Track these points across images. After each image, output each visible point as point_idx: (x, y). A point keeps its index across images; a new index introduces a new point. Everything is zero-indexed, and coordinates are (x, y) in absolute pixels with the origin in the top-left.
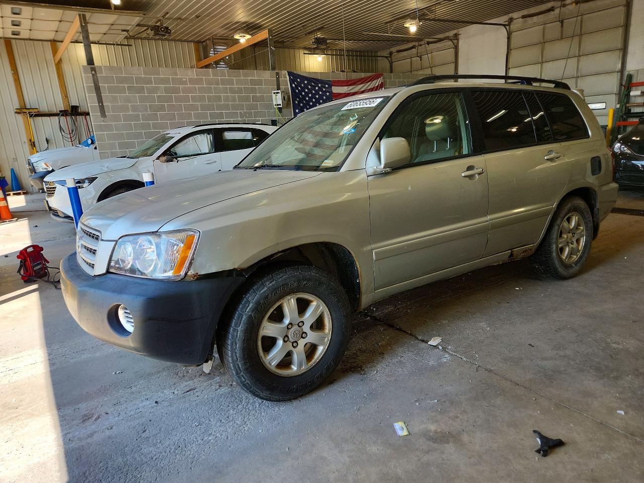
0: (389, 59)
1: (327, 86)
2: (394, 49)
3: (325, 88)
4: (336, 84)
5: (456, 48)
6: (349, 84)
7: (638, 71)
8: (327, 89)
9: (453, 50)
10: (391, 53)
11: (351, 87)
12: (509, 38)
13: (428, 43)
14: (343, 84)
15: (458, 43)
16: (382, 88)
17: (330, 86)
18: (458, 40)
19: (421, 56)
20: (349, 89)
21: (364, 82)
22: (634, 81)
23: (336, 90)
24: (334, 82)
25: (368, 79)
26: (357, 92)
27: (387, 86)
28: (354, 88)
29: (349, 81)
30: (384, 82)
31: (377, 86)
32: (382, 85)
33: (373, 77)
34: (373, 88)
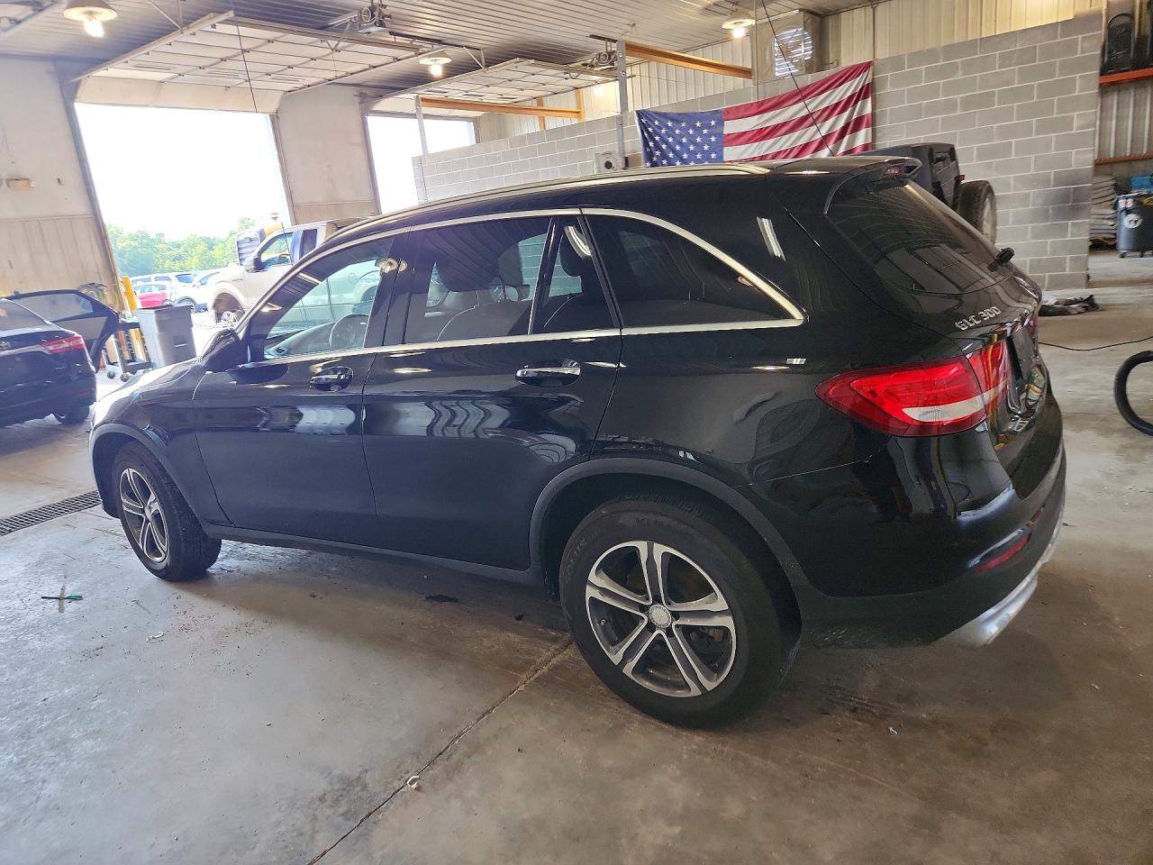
1: (713, 123)
3: (709, 127)
4: (731, 116)
6: (761, 109)
8: (713, 130)
11: (767, 116)
14: (748, 113)
16: (866, 97)
17: (720, 123)
21: (809, 94)
23: (731, 127)
24: (728, 111)
25: (822, 85)
26: (784, 124)
27: (886, 90)
28: (777, 115)
29: (763, 103)
30: (876, 81)
31: (851, 97)
32: (867, 91)
33: (838, 76)
34: (837, 104)
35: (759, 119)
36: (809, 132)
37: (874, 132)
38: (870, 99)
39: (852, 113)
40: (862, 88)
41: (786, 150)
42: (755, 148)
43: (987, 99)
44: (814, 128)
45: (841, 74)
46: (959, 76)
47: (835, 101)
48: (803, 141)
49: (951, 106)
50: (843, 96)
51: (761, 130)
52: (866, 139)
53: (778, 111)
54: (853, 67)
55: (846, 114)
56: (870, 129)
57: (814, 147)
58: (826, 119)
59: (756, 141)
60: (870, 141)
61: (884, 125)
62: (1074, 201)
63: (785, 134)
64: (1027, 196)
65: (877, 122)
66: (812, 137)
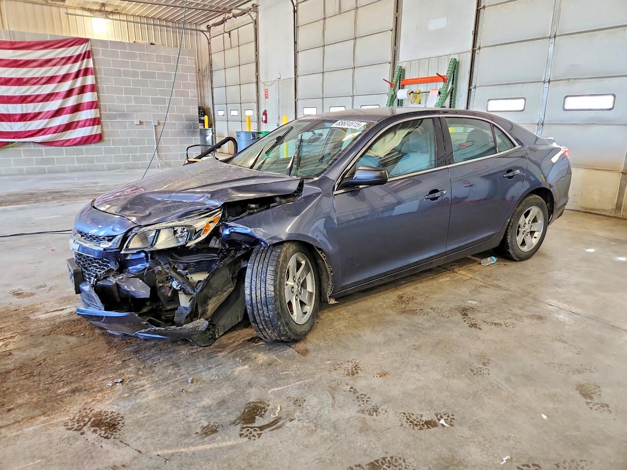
0: (208, 34)
2: (211, 23)
5: (256, 22)
6: (14, 47)
7: (410, 61)
9: (252, 25)
10: (209, 27)
12: (295, 11)
13: (235, 16)
15: (257, 16)
18: (257, 12)
19: (230, 32)
20: (15, 55)
22: (407, 77)
25: (58, 43)
26: (34, 61)
27: (99, 56)
28: (28, 54)
29: (15, 43)
30: (94, 51)
31: (79, 56)
32: (87, 55)
33: (67, 42)
34: (70, 58)
35: (13, 53)
36: (53, 69)
37: (96, 79)
38: (91, 60)
39: (81, 65)
40: (86, 51)
41: (37, 78)
42: (13, 72)
43: (152, 75)
44: (56, 68)
45: (70, 40)
46: (138, 60)
47: (69, 55)
48: (50, 74)
49: (135, 74)
50: (74, 52)
51: (16, 61)
52: (93, 82)
53: (28, 51)
54: (78, 38)
55: (78, 64)
56: (94, 76)
57: (58, 79)
58: (65, 64)
59: (13, 67)
60: (94, 83)
61: (102, 75)
62: (194, 129)
63: (36, 67)
64: (175, 124)
65: (98, 74)
66: (55, 73)
